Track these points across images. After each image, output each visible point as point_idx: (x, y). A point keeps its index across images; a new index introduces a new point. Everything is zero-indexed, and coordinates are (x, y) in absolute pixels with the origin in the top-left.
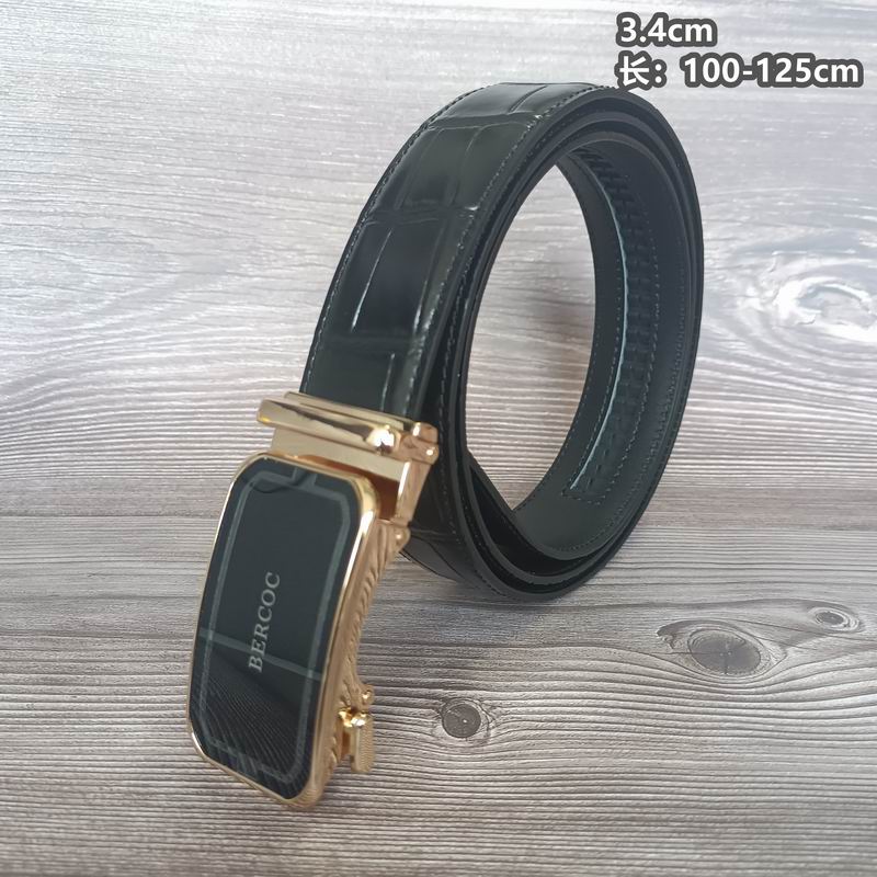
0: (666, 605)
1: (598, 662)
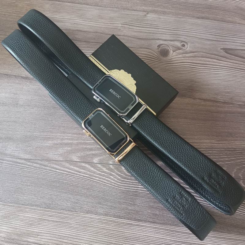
0: (160, 39)
1: (146, 53)
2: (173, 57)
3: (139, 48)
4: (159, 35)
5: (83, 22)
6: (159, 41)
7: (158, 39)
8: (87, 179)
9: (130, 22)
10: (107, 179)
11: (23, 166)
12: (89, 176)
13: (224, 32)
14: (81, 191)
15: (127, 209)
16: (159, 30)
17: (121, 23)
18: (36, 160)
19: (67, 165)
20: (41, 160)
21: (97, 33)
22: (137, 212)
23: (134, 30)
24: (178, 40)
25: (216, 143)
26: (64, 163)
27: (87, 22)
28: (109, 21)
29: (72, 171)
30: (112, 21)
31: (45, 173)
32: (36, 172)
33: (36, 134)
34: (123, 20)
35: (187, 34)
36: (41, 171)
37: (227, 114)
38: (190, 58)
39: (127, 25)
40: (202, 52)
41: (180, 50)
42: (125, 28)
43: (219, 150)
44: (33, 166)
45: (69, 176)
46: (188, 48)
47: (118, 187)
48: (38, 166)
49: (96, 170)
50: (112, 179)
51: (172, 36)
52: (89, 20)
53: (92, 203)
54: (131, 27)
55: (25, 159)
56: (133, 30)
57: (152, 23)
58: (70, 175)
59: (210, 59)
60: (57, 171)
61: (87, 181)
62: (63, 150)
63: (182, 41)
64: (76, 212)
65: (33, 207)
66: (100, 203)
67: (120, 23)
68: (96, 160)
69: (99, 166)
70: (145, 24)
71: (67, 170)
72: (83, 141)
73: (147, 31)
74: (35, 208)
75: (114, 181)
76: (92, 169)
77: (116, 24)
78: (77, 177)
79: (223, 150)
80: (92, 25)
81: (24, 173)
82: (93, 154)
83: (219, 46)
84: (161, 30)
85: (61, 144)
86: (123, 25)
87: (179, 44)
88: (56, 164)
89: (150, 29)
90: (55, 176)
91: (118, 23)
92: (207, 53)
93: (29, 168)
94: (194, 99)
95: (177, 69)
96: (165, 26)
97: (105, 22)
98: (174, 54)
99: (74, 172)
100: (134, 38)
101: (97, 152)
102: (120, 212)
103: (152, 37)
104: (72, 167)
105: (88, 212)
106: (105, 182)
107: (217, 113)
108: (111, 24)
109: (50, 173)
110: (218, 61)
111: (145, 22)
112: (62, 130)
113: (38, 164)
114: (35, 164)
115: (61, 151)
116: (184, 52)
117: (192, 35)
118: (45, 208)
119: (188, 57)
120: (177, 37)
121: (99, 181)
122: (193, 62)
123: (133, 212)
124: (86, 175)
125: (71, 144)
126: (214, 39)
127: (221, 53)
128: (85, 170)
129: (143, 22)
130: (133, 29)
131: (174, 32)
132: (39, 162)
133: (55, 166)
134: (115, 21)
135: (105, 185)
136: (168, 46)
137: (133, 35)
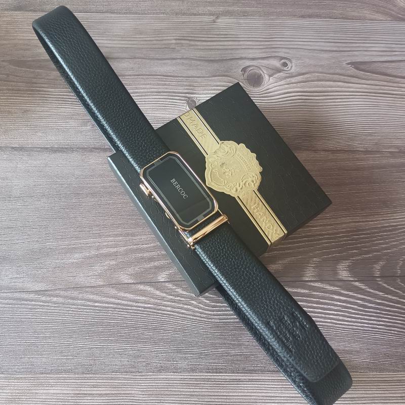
2: (270, 86)
3: (211, 77)
4: (242, 51)
5: (109, 42)
6: (244, 61)
7: (241, 58)
8: (150, 312)
9: (190, 35)
10: (186, 306)
11: (33, 305)
12: (155, 306)
13: (348, 36)
14: (143, 334)
15: (228, 354)
16: (241, 43)
17: (175, 38)
18: (56, 290)
19: (113, 292)
20: (66, 290)
21: (135, 58)
22: (247, 357)
23: (199, 47)
24: (275, 57)
25: (363, 222)
26: (107, 290)
27: (115, 42)
28: (153, 36)
29: (123, 302)
30: (158, 36)
31: (75, 311)
32: (58, 313)
33: (49, 245)
34: (177, 33)
35: (288, 45)
36: (68, 309)
37: (373, 171)
38: (299, 85)
39: (185, 39)
40: (318, 72)
41: (280, 72)
42: (182, 46)
43: (368, 232)
44: (51, 302)
45: (119, 311)
46: (293, 68)
47: (207, 318)
48: (61, 300)
49: (164, 295)
50: (196, 306)
51: (263, 50)
52: (119, 39)
53: (165, 352)
54: (192, 43)
55: (36, 292)
56: (196, 47)
57: (226, 33)
58: (119, 309)
59: (332, 82)
60: (96, 304)
61: (152, 315)
62: (102, 266)
63: (282, 58)
64: (140, 372)
65: (61, 376)
66: (179, 351)
67: (172, 38)
68: (162, 277)
69: (170, 286)
70: (216, 36)
71: (113, 300)
72: (135, 247)
73: (220, 47)
74: (65, 376)
75: (198, 308)
76: (158, 293)
77: (165, 40)
78: (132, 310)
79: (375, 231)
80: (126, 46)
81: (37, 316)
82: (156, 267)
83: (343, 59)
84: (244, 42)
85: (97, 256)
86: (178, 41)
87: (277, 63)
88: (93, 293)
89: (226, 43)
90: (93, 314)
91: (169, 38)
92: (325, 73)
93: (44, 306)
94: (316, 151)
95: (280, 104)
96: (250, 36)
97: (146, 39)
98: (271, 80)
99: (126, 303)
100: (200, 60)
101: (162, 262)
102: (216, 361)
103: (230, 57)
104: (122, 294)
105: (161, 370)
106: (183, 313)
107: (358, 170)
108: (157, 40)
109: (85, 310)
110: (345, 84)
111: (215, 33)
112: (96, 232)
113: (60, 296)
114: (55, 299)
115: (98, 268)
116: (288, 75)
117: (296, 47)
118: (83, 373)
119: (295, 83)
120: (273, 52)
121: (173, 312)
122: (305, 90)
123: (239, 358)
124: (149, 305)
125: (115, 254)
126: (335, 49)
127: (349, 70)
128: (145, 296)
129: (212, 33)
130: (197, 45)
131: (267, 43)
132: (62, 293)
133: (91, 297)
134: (165, 35)
135: (185, 317)
136: (260, 69)
137: (198, 56)
